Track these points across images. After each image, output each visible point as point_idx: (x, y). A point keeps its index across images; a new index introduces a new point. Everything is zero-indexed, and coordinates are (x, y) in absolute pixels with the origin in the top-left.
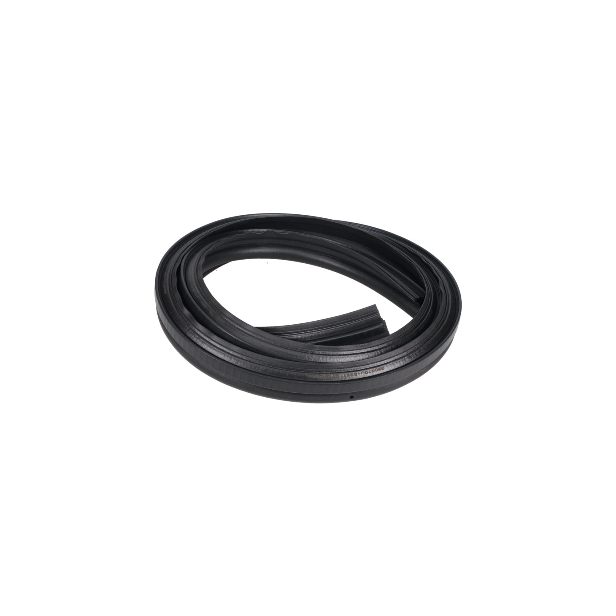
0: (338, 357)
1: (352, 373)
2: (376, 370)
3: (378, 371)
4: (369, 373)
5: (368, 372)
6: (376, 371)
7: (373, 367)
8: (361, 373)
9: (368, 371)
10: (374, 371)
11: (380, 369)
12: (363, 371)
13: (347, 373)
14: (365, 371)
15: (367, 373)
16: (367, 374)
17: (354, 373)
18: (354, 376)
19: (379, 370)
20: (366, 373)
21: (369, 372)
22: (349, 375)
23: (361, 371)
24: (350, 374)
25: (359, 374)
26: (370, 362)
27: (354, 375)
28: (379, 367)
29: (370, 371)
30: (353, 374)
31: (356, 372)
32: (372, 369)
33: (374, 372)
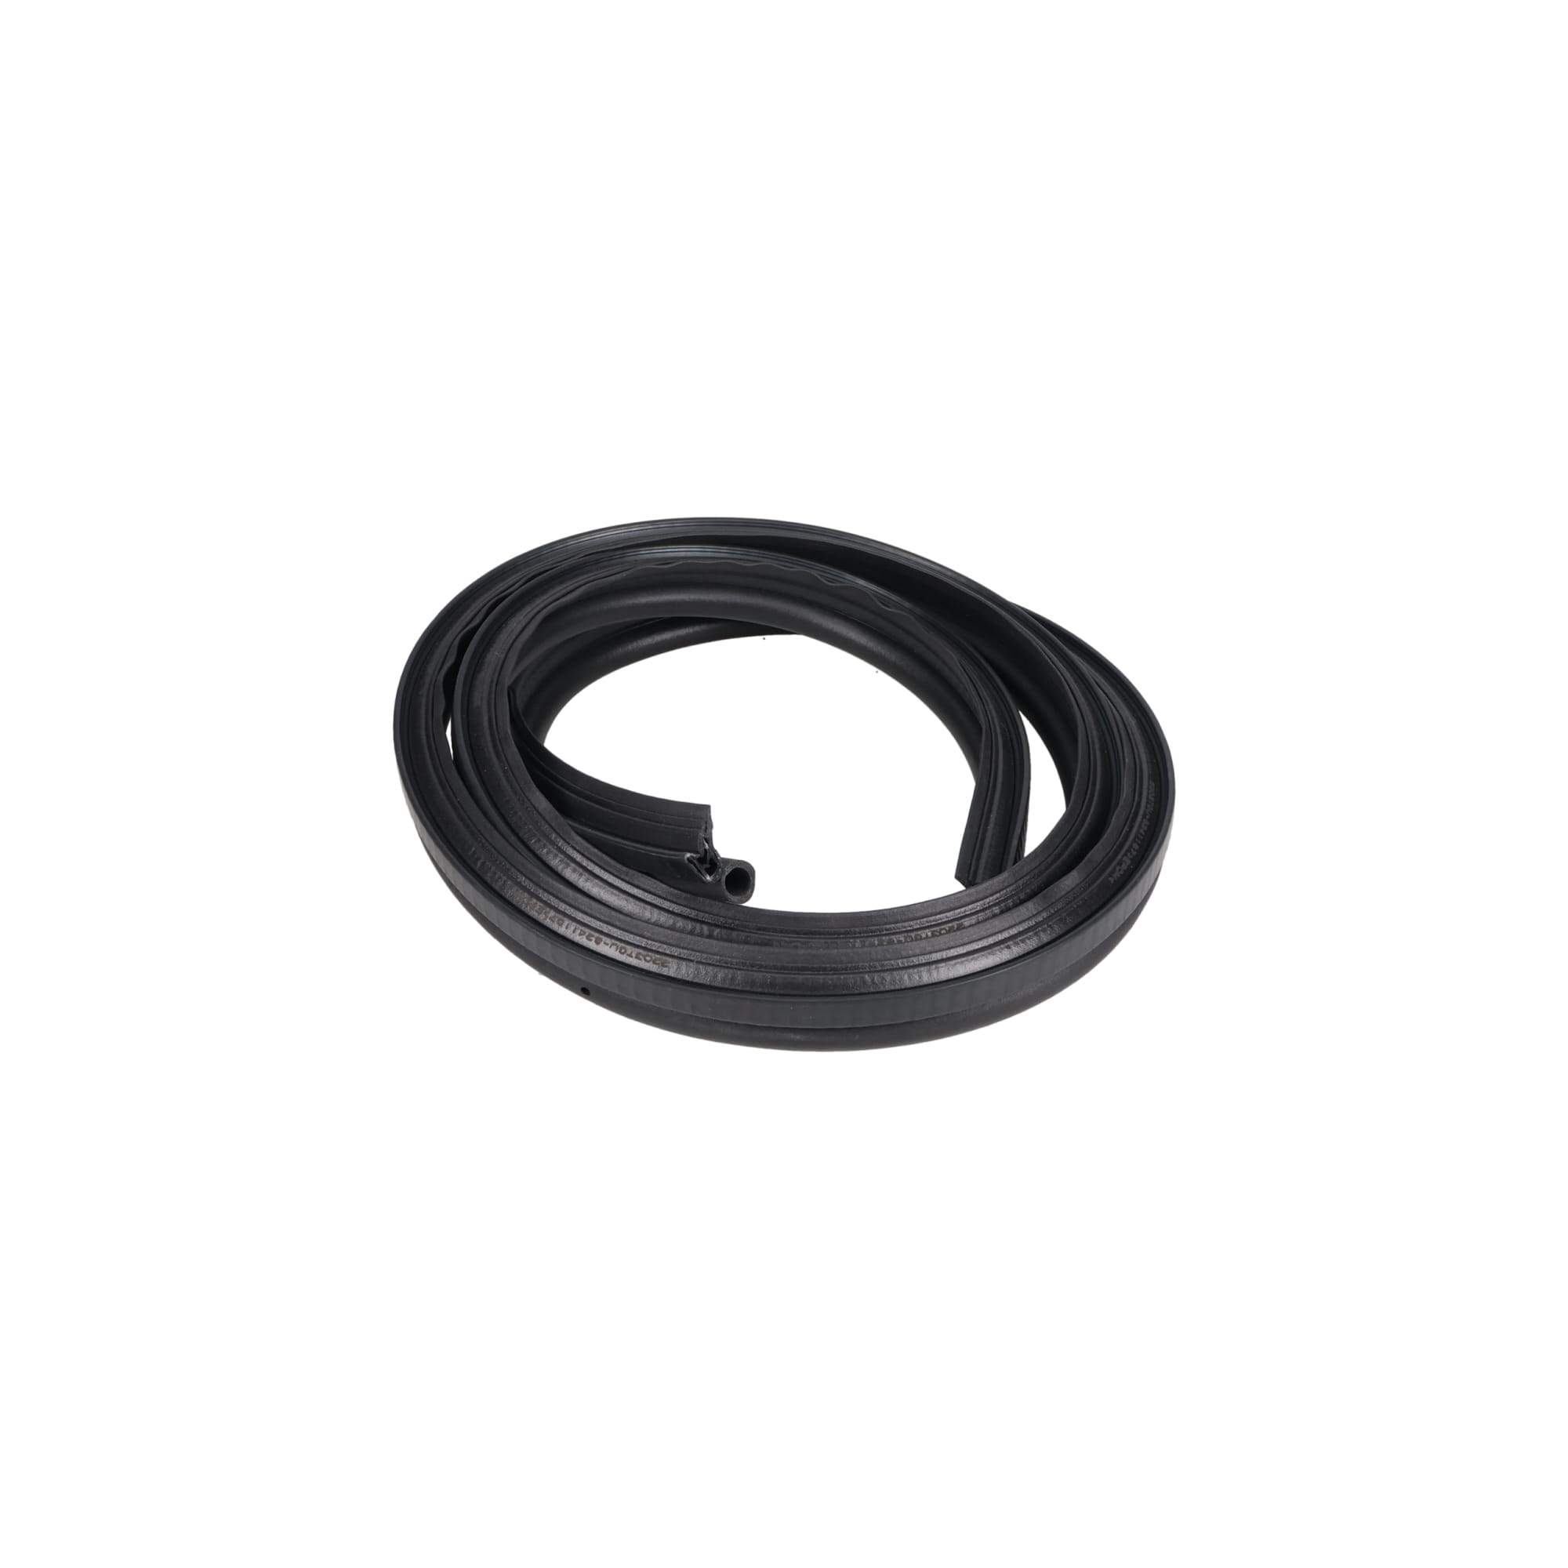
0: (604, 888)
1: (593, 933)
2: (648, 958)
3: (651, 963)
4: (628, 955)
5: (625, 952)
6: (645, 960)
7: (645, 948)
8: (610, 943)
9: (629, 949)
10: (641, 957)
11: (657, 962)
12: (618, 943)
13: (583, 928)
14: (623, 945)
15: (623, 951)
16: (623, 953)
17: (597, 935)
18: (593, 941)
19: (654, 963)
20: (621, 949)
21: (629, 952)
22: (585, 933)
23: (613, 941)
24: (587, 934)
25: (605, 943)
26: (649, 935)
27: (593, 939)
28: (658, 956)
29: (632, 953)
30: (593, 936)
31: (601, 936)
32: (641, 951)
33: (640, 959)
